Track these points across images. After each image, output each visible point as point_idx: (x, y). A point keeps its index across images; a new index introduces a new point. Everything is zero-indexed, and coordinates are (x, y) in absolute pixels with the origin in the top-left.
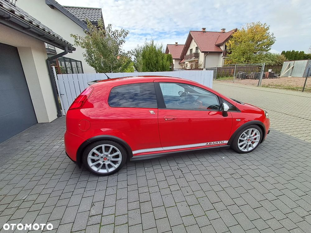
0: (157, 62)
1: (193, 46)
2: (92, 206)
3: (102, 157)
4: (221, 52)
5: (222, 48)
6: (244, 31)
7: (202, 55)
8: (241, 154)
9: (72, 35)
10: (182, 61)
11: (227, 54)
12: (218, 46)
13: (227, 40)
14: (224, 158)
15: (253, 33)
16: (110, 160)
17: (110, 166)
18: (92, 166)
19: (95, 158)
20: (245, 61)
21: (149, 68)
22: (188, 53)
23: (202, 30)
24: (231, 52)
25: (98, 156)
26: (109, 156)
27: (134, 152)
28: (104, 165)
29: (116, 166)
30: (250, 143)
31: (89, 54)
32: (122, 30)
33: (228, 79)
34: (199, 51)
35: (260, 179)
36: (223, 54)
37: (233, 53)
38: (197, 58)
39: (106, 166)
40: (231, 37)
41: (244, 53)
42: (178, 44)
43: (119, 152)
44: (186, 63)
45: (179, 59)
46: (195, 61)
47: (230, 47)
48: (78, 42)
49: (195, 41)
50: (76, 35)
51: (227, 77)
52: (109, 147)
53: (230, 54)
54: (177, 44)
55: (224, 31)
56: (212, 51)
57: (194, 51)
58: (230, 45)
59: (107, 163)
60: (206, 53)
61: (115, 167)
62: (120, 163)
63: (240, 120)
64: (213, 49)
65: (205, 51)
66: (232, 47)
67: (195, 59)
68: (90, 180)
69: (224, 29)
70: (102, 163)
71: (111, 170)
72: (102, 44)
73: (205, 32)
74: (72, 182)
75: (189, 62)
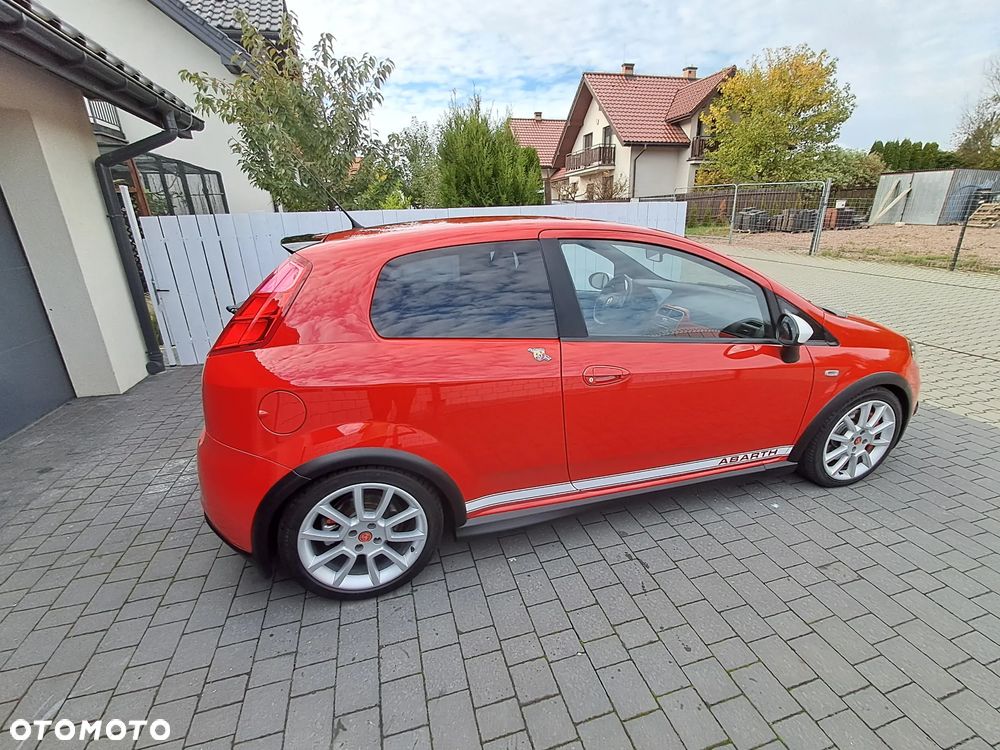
0: (495, 175)
1: (595, 123)
2: (335, 733)
3: (353, 532)
4: (686, 146)
5: (689, 131)
6: (759, 76)
7: (624, 155)
8: (830, 490)
9: (185, 75)
10: (561, 174)
11: (706, 150)
12: (677, 124)
13: (703, 105)
14: (776, 506)
15: (785, 81)
16: (384, 539)
17: (382, 561)
19: (326, 535)
20: (760, 175)
21: (466, 194)
22: (579, 147)
23: (622, 71)
24: (717, 143)
25: (337, 527)
26: (382, 524)
27: (471, 506)
28: (361, 559)
29: (408, 560)
30: (860, 451)
31: (252, 146)
32: (367, 59)
33: (710, 233)
34: (615, 140)
35: (923, 582)
36: (690, 149)
37: (722, 149)
38: (609, 164)
39: (370, 563)
40: (717, 94)
41: (757, 148)
42: (543, 117)
43: (415, 510)
44: (572, 180)
45: (550, 167)
46: (601, 172)
47: (712, 128)
48: (208, 101)
49: (600, 106)
50: (201, 75)
51: (705, 225)
52: (380, 493)
53: (712, 149)
54: (538, 118)
55: (692, 76)
56: (656, 140)
57: (598, 140)
58: (714, 121)
59: (371, 552)
60: (638, 147)
61: (400, 565)
62: (419, 547)
63: (837, 373)
64: (660, 134)
65: (635, 139)
66: (720, 129)
67: (601, 168)
68: (310, 618)
69: (692, 69)
70: (354, 554)
71: (387, 575)
72: (299, 106)
73: (632, 76)
74: (237, 630)
75: (583, 177)
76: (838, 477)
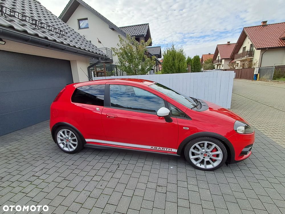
1: (247, 44)
3: (65, 139)
7: (257, 54)
10: (233, 61)
12: (284, 39)
14: (171, 167)
16: (70, 142)
17: (70, 147)
18: (60, 143)
22: (241, 51)
23: (261, 24)
26: (70, 138)
27: (87, 140)
30: (207, 159)
34: (254, 48)
38: (252, 56)
39: (68, 146)
42: (230, 43)
43: (75, 138)
44: (237, 62)
45: (229, 59)
49: (249, 37)
52: (69, 132)
57: (248, 49)
60: (264, 50)
61: (73, 148)
62: (76, 146)
63: (188, 129)
64: (276, 44)
65: (262, 47)
67: (247, 58)
68: (59, 153)
70: (66, 143)
73: (266, 25)
75: (241, 61)
76: (199, 165)
